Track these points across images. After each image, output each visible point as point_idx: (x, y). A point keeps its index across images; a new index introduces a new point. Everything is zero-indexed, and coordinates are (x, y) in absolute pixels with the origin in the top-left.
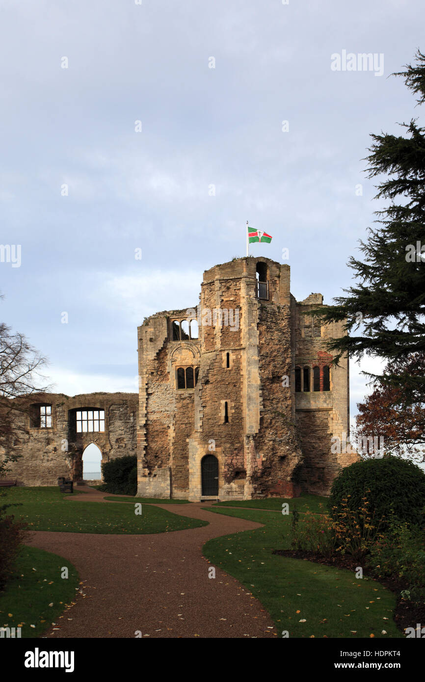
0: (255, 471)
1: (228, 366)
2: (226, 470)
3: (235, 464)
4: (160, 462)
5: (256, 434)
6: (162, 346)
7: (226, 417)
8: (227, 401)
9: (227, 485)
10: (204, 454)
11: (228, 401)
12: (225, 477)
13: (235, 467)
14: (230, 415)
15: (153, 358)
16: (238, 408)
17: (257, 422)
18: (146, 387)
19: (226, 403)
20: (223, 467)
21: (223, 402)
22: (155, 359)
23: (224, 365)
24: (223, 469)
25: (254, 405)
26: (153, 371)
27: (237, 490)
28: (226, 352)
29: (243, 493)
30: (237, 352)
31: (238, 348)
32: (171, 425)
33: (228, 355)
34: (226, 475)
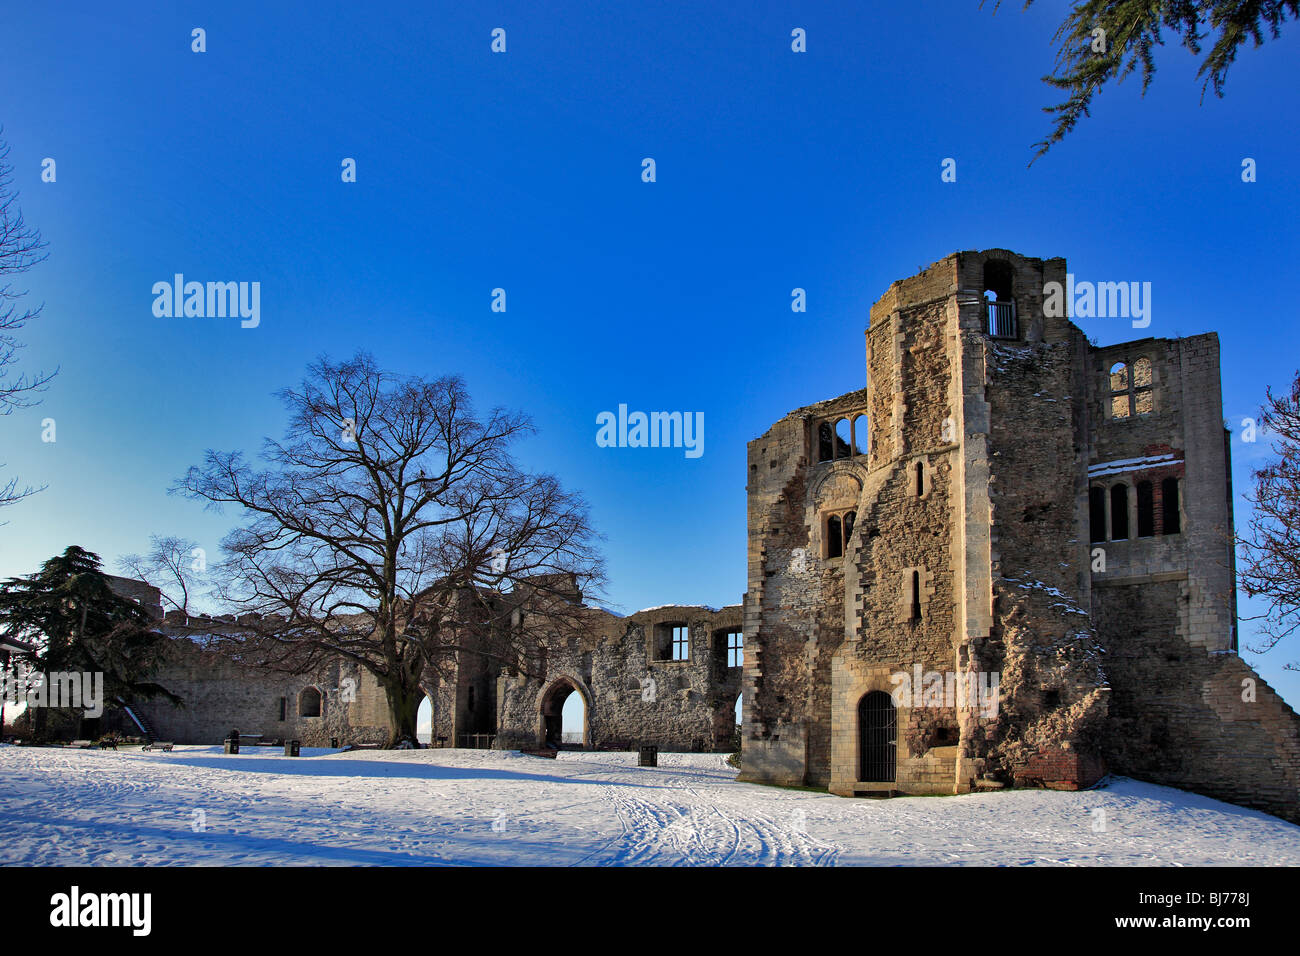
0: (980, 727)
1: (920, 492)
2: (914, 724)
3: (934, 712)
4: (787, 710)
5: (985, 639)
6: (794, 475)
7: (916, 606)
8: (918, 569)
9: (915, 760)
10: (865, 690)
11: (921, 569)
12: (911, 741)
13: (935, 718)
14: (923, 599)
15: (775, 501)
16: (943, 585)
17: (985, 611)
18: (762, 558)
19: (916, 574)
20: (907, 718)
21: (908, 572)
22: (780, 502)
23: (911, 489)
24: (905, 724)
25: (977, 571)
26: (776, 526)
27: (940, 769)
28: (915, 462)
29: (952, 777)
30: (941, 459)
31: (944, 448)
32: (810, 634)
33: (920, 467)
34: (913, 737)
